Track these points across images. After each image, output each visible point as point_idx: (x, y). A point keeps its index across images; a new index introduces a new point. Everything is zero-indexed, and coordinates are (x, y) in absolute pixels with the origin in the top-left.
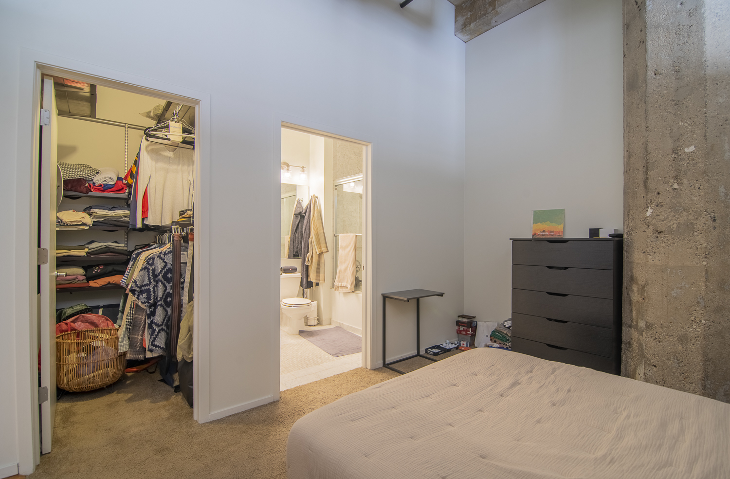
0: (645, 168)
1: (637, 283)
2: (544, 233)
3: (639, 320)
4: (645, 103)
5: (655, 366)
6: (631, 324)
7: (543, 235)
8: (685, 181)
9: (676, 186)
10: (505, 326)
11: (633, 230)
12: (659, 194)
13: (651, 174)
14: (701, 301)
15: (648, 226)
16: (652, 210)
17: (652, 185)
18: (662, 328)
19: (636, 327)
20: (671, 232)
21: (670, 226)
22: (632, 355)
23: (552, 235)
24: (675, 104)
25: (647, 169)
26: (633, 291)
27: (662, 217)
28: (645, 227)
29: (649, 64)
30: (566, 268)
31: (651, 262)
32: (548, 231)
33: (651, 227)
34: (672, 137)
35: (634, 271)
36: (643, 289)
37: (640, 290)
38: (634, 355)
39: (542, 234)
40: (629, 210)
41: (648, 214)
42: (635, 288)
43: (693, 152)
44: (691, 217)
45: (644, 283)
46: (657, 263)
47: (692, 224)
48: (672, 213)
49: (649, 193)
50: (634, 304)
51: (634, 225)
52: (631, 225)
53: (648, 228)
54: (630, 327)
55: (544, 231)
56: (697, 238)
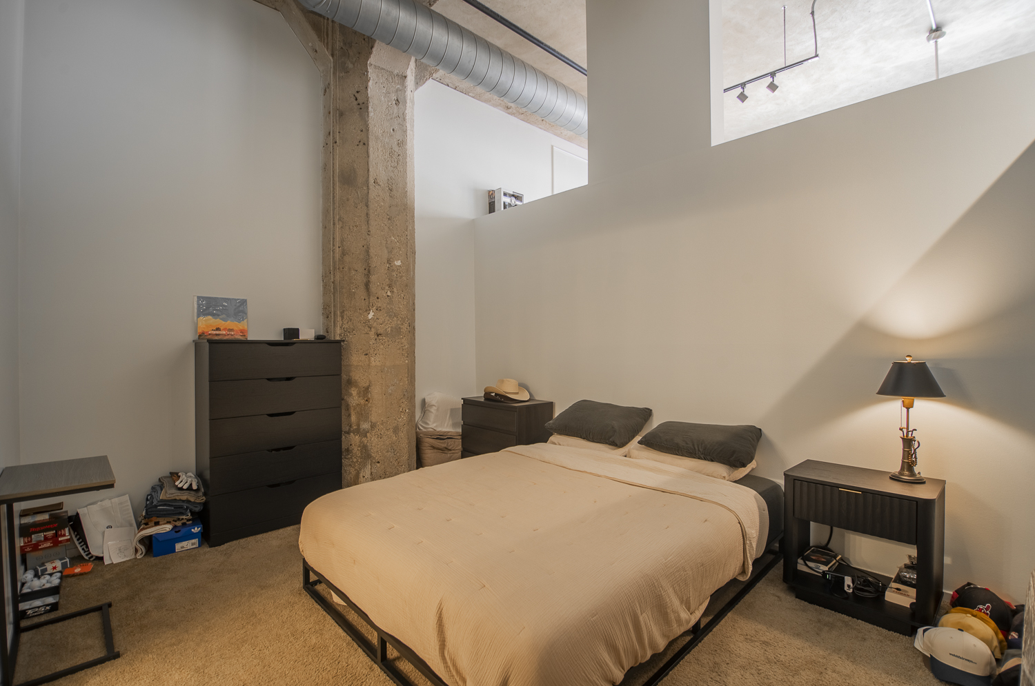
0: (366, 271)
1: (356, 386)
2: (218, 332)
3: (362, 423)
4: (367, 206)
5: (378, 462)
6: (349, 429)
7: (217, 335)
8: (395, 290)
9: (389, 294)
10: (181, 489)
11: (349, 332)
12: (378, 298)
13: (373, 278)
14: (405, 393)
15: (370, 328)
16: (373, 314)
17: (373, 288)
18: (382, 424)
19: (358, 431)
20: (387, 335)
21: (386, 330)
22: (352, 461)
23: (232, 335)
24: (389, 219)
25: (369, 271)
26: (351, 395)
27: (381, 321)
28: (367, 329)
29: (370, 170)
30: (288, 379)
31: (373, 364)
32: (225, 329)
33: (372, 329)
34: (387, 248)
35: (352, 374)
36: (366, 391)
37: (362, 392)
38: (355, 460)
39: (215, 332)
40: (344, 311)
41: (370, 316)
42: (354, 392)
43: (400, 266)
44: (399, 322)
45: (367, 384)
46: (378, 364)
47: (400, 328)
48: (388, 318)
49: (371, 297)
50: (352, 408)
51: (352, 327)
52: (346, 326)
53: (370, 330)
54: (348, 433)
55: (218, 329)
56: (403, 340)
